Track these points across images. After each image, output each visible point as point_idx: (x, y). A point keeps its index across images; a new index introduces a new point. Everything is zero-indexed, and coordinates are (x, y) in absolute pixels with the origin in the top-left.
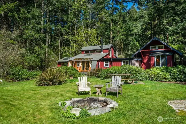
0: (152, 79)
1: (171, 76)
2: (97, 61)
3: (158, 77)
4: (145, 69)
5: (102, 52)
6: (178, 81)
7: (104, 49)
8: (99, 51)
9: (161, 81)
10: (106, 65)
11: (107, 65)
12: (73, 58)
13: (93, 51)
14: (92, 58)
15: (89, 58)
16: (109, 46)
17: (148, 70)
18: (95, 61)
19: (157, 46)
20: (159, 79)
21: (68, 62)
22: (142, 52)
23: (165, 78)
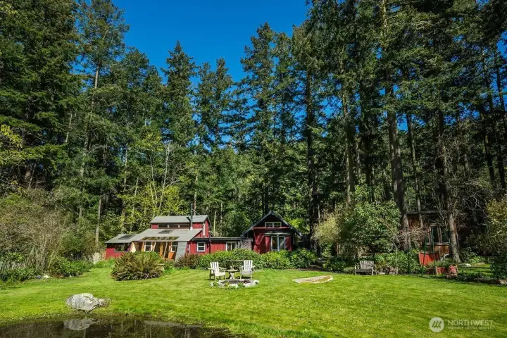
0: (270, 267)
1: (291, 262)
2: (186, 243)
3: (277, 263)
4: (261, 254)
5: (191, 228)
6: (298, 268)
7: (194, 223)
8: (185, 225)
9: (281, 269)
10: (200, 249)
11: (203, 249)
12: (138, 237)
13: (174, 226)
14: (176, 238)
15: (171, 238)
16: (202, 218)
17: (264, 255)
18: (182, 243)
19: (273, 223)
20: (279, 266)
21: (131, 243)
22: (255, 230)
23: (285, 265)
